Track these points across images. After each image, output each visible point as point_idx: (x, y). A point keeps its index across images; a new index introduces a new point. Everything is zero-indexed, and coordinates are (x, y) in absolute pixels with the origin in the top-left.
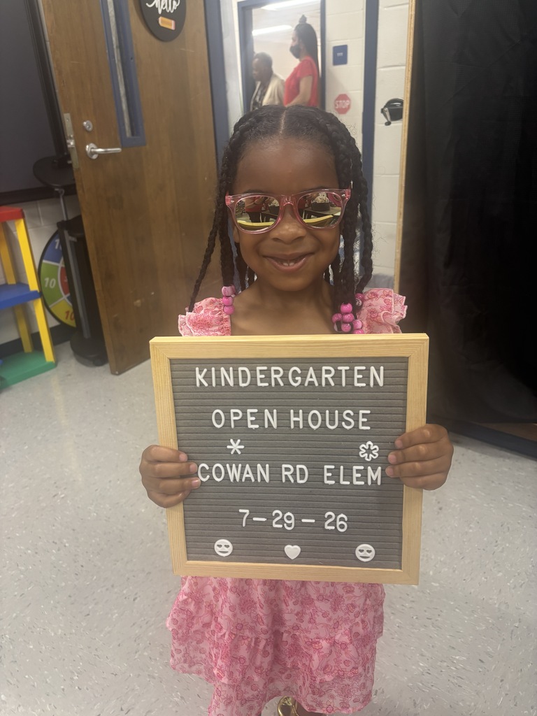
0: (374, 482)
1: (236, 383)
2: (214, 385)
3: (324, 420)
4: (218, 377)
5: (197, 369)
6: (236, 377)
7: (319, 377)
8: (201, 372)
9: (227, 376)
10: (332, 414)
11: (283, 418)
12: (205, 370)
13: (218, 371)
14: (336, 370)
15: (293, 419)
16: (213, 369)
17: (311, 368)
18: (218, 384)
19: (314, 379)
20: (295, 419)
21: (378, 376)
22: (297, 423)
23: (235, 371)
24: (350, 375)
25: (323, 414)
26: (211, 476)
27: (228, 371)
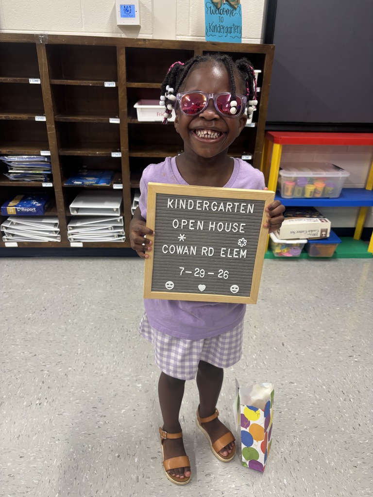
0: (243, 257)
1: (186, 207)
2: (176, 207)
3: (224, 227)
4: (178, 204)
5: (169, 199)
6: (187, 205)
7: (225, 207)
8: (170, 201)
9: (182, 204)
10: (228, 224)
11: (206, 226)
12: (173, 200)
13: (179, 201)
14: (233, 204)
15: (210, 226)
16: (177, 200)
17: (222, 203)
18: (178, 207)
19: (223, 208)
20: (212, 226)
21: (251, 209)
22: (212, 228)
23: (187, 201)
24: (239, 207)
25: (224, 224)
26: (169, 251)
27: (183, 201)
